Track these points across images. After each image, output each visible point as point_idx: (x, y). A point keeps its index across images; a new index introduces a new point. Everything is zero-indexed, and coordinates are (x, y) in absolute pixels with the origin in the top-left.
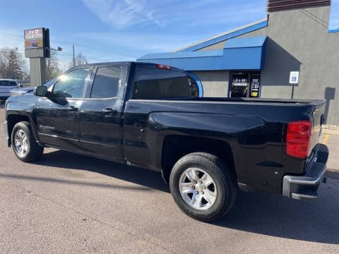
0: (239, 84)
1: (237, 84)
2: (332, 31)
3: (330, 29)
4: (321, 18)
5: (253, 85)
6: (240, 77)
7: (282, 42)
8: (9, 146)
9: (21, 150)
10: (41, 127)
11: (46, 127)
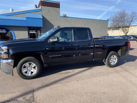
0: (32, 32)
1: (31, 32)
2: (61, 16)
4: (58, 11)
5: (38, 33)
6: (33, 30)
7: (48, 18)
8: (13, 75)
9: (28, 73)
10: (50, 56)
11: (55, 56)
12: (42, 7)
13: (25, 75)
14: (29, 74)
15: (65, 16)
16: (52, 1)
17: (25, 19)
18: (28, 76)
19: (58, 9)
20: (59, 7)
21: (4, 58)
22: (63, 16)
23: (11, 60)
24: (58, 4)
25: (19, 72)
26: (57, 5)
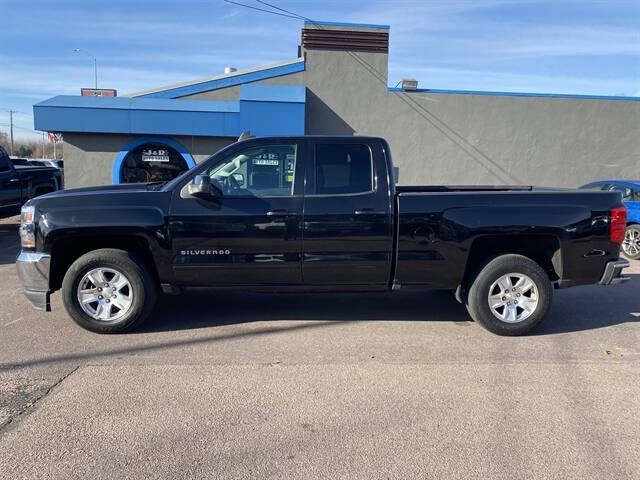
0: (264, 163)
2: (391, 90)
3: (389, 86)
4: (378, 69)
5: (287, 163)
7: (329, 99)
8: (49, 309)
9: (101, 310)
10: (183, 253)
11: (202, 252)
12: (310, 53)
13: (91, 314)
14: (104, 315)
15: (411, 88)
16: (354, 25)
17: (236, 108)
18: (100, 320)
19: (378, 56)
20: (385, 50)
21: (29, 246)
22: (400, 86)
23: (43, 255)
24: (381, 35)
25: (67, 300)
26: (375, 42)
